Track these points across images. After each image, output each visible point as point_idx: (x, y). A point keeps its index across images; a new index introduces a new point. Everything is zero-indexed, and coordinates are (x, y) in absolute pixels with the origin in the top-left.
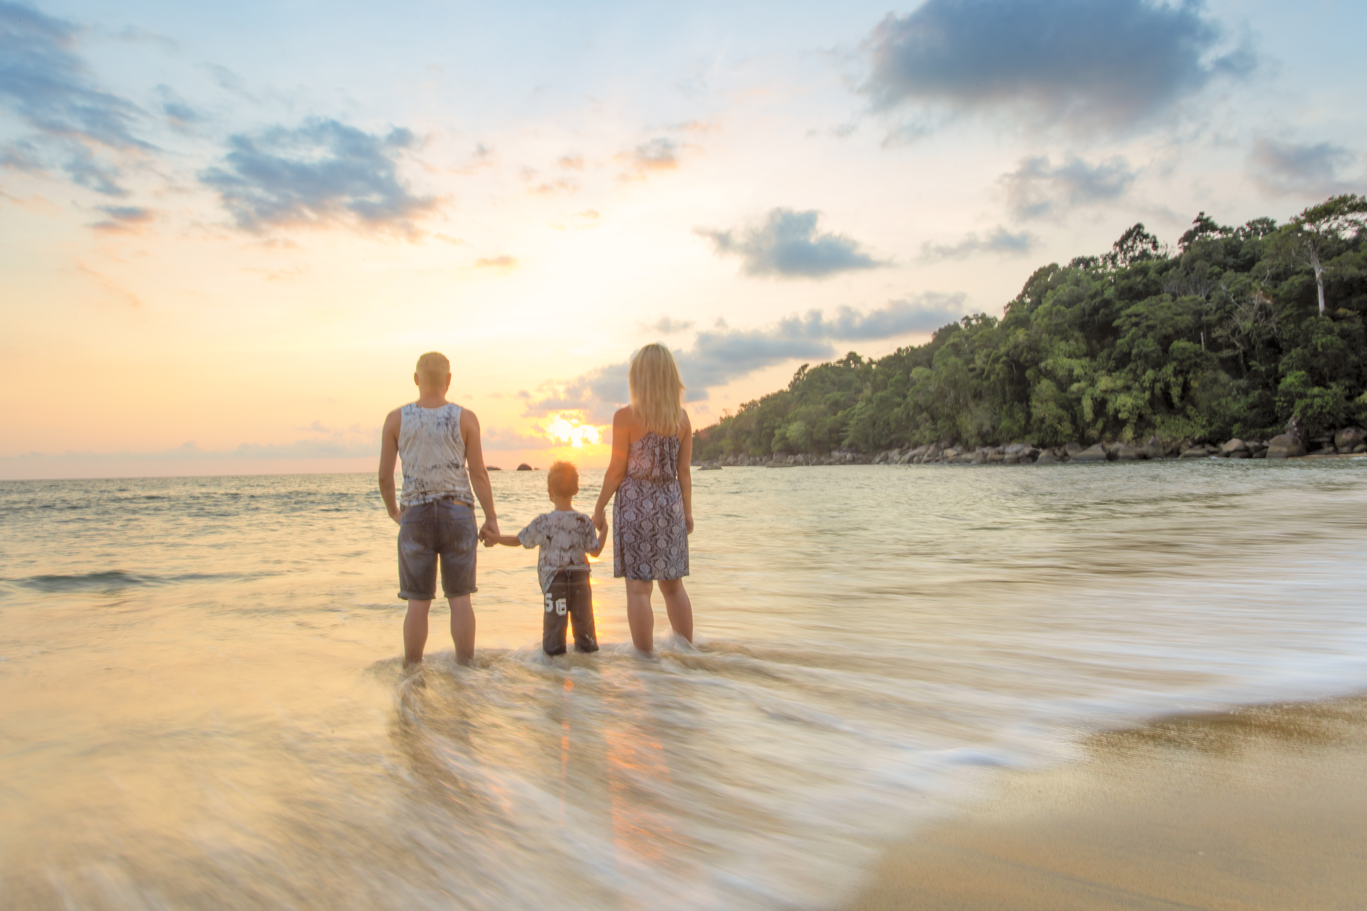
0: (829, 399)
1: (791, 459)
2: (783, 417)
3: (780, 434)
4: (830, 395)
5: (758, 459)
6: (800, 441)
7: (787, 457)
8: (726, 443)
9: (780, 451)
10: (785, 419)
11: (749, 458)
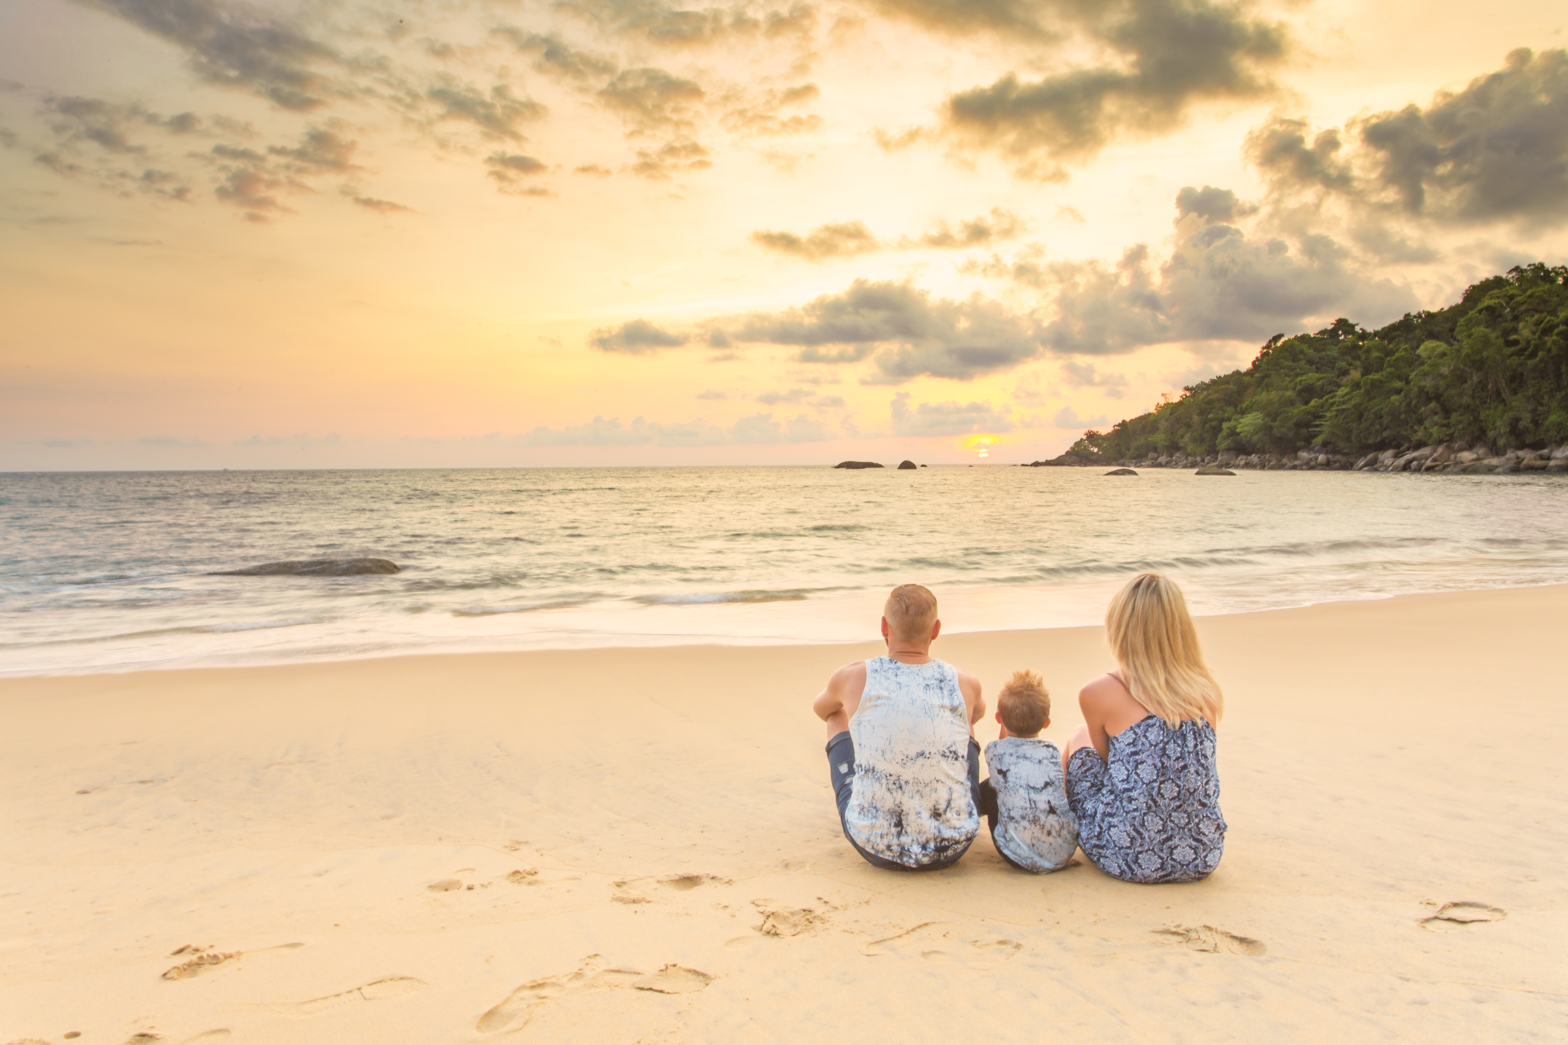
0: (1301, 381)
1: (1242, 460)
2: (1236, 406)
3: (1229, 428)
4: (1304, 378)
5: (1198, 459)
6: (1255, 438)
7: (1237, 457)
8: (1160, 438)
9: (1228, 450)
10: (1238, 408)
11: (1187, 458)
